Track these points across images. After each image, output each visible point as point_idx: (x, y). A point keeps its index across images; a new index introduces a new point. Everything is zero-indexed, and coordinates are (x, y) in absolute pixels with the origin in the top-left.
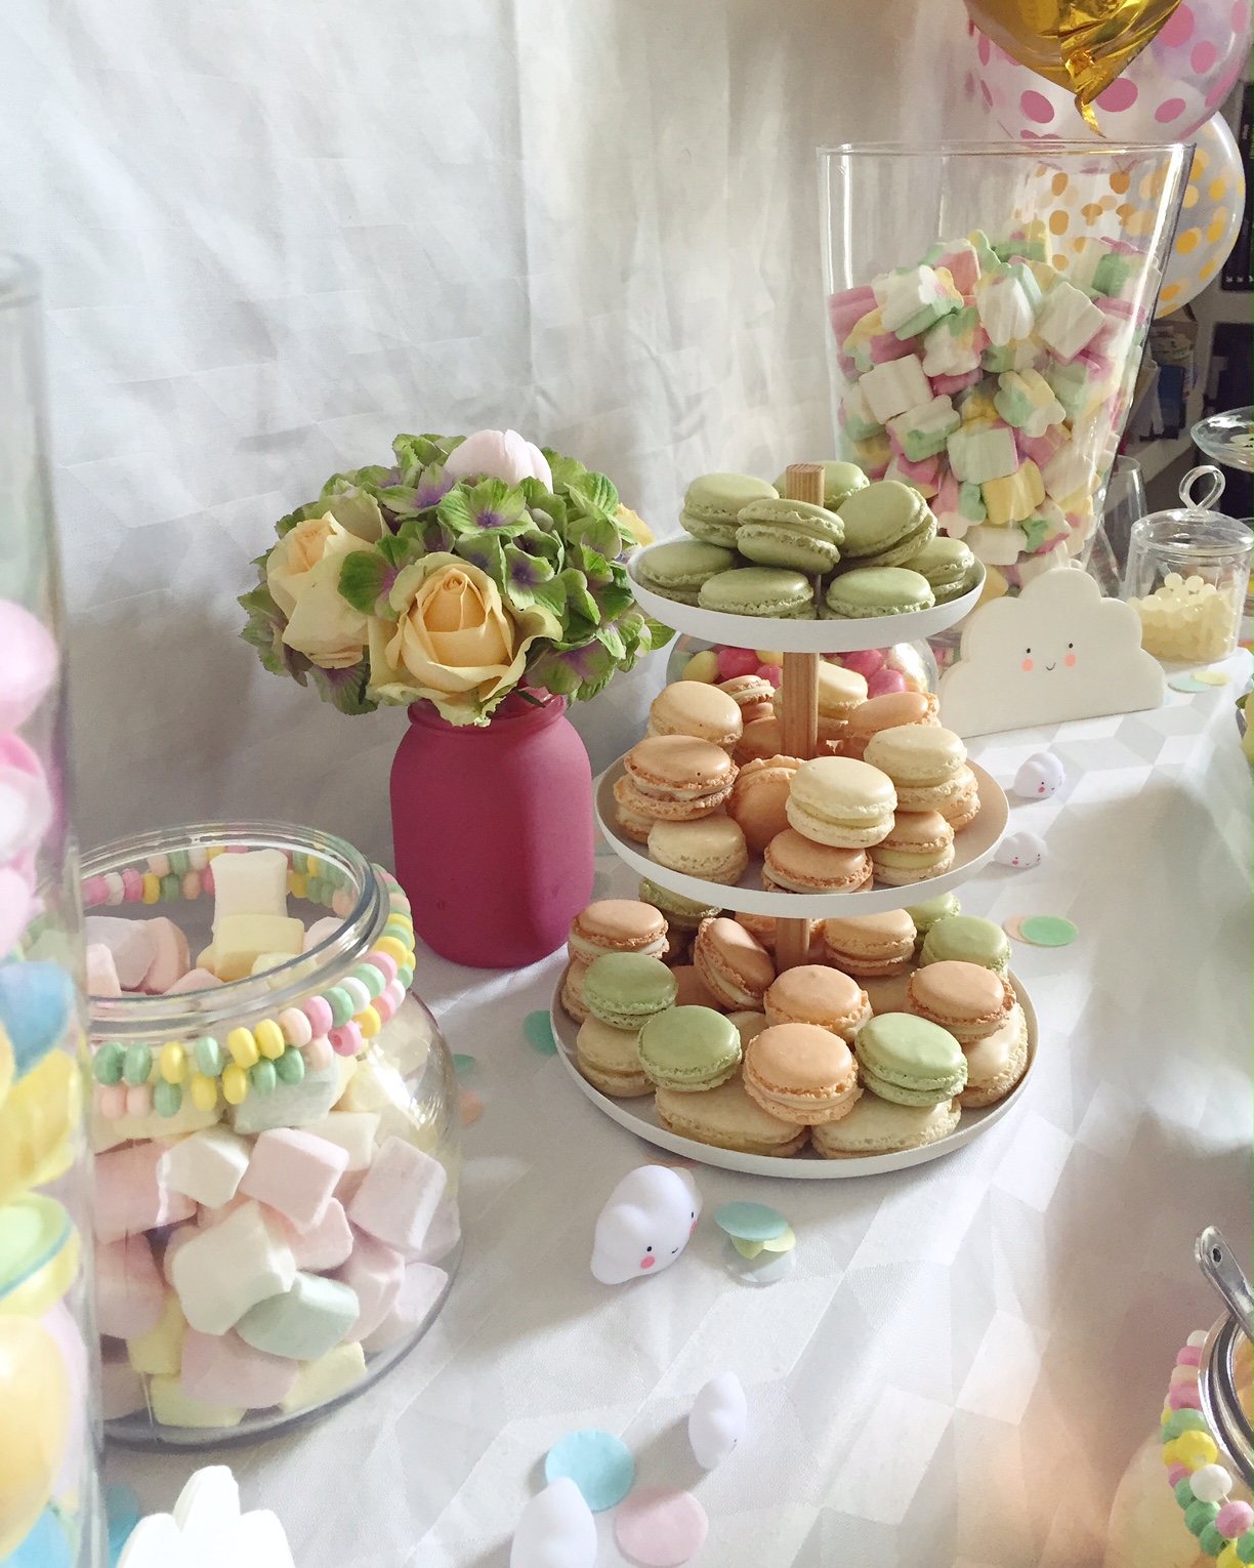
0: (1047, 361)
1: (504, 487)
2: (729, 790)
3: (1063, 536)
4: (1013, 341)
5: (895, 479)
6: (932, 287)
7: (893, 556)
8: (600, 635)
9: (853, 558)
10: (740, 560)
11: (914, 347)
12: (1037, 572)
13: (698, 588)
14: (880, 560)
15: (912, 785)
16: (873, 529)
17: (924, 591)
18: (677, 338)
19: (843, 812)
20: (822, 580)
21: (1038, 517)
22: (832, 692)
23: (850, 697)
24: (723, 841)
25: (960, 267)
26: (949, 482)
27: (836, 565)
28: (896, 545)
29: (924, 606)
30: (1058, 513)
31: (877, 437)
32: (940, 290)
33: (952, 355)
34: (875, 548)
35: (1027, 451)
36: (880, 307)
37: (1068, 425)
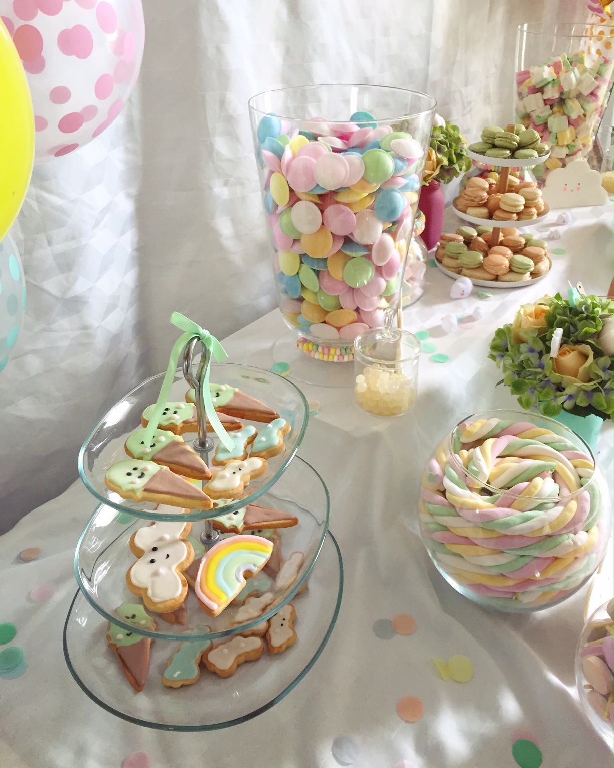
0: (579, 96)
1: (436, 128)
2: (486, 201)
3: (580, 150)
4: (570, 90)
5: (531, 129)
6: (547, 73)
7: (530, 146)
8: (454, 165)
9: (521, 146)
10: (494, 146)
11: (541, 90)
12: (571, 161)
13: (485, 152)
14: (527, 147)
15: (530, 200)
16: (526, 139)
17: (536, 154)
18: (466, 84)
19: (514, 203)
20: (513, 151)
21: (573, 143)
22: (511, 181)
23: (515, 182)
24: (484, 211)
25: (557, 67)
26: (547, 132)
27: (516, 148)
28: (531, 144)
29: (536, 157)
30: (579, 144)
31: (526, 118)
32: (550, 73)
33: (552, 93)
34: (526, 144)
35: (572, 123)
36: (532, 77)
37: (585, 115)
